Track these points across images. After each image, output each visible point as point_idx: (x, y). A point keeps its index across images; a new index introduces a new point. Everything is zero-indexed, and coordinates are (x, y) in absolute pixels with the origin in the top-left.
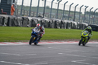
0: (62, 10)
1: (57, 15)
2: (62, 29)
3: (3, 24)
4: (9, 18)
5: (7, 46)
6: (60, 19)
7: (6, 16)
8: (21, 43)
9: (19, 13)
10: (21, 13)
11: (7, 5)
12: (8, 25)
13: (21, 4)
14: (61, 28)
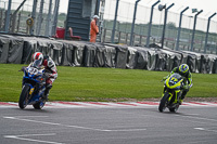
0: (202, 32)
1: (193, 43)
2: (204, 75)
3: (73, 61)
4: (85, 48)
5: (81, 110)
6: (199, 52)
7: (79, 44)
8: (112, 105)
9: (108, 37)
10: (113, 37)
11: (82, 19)
12: (83, 64)
13: (113, 18)
14: (200, 72)
